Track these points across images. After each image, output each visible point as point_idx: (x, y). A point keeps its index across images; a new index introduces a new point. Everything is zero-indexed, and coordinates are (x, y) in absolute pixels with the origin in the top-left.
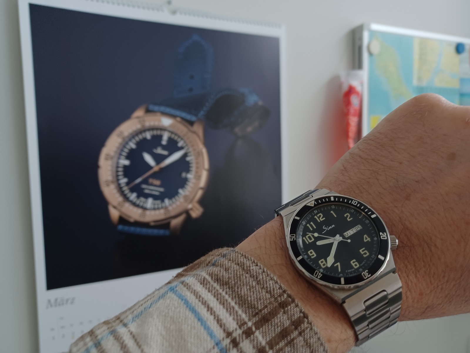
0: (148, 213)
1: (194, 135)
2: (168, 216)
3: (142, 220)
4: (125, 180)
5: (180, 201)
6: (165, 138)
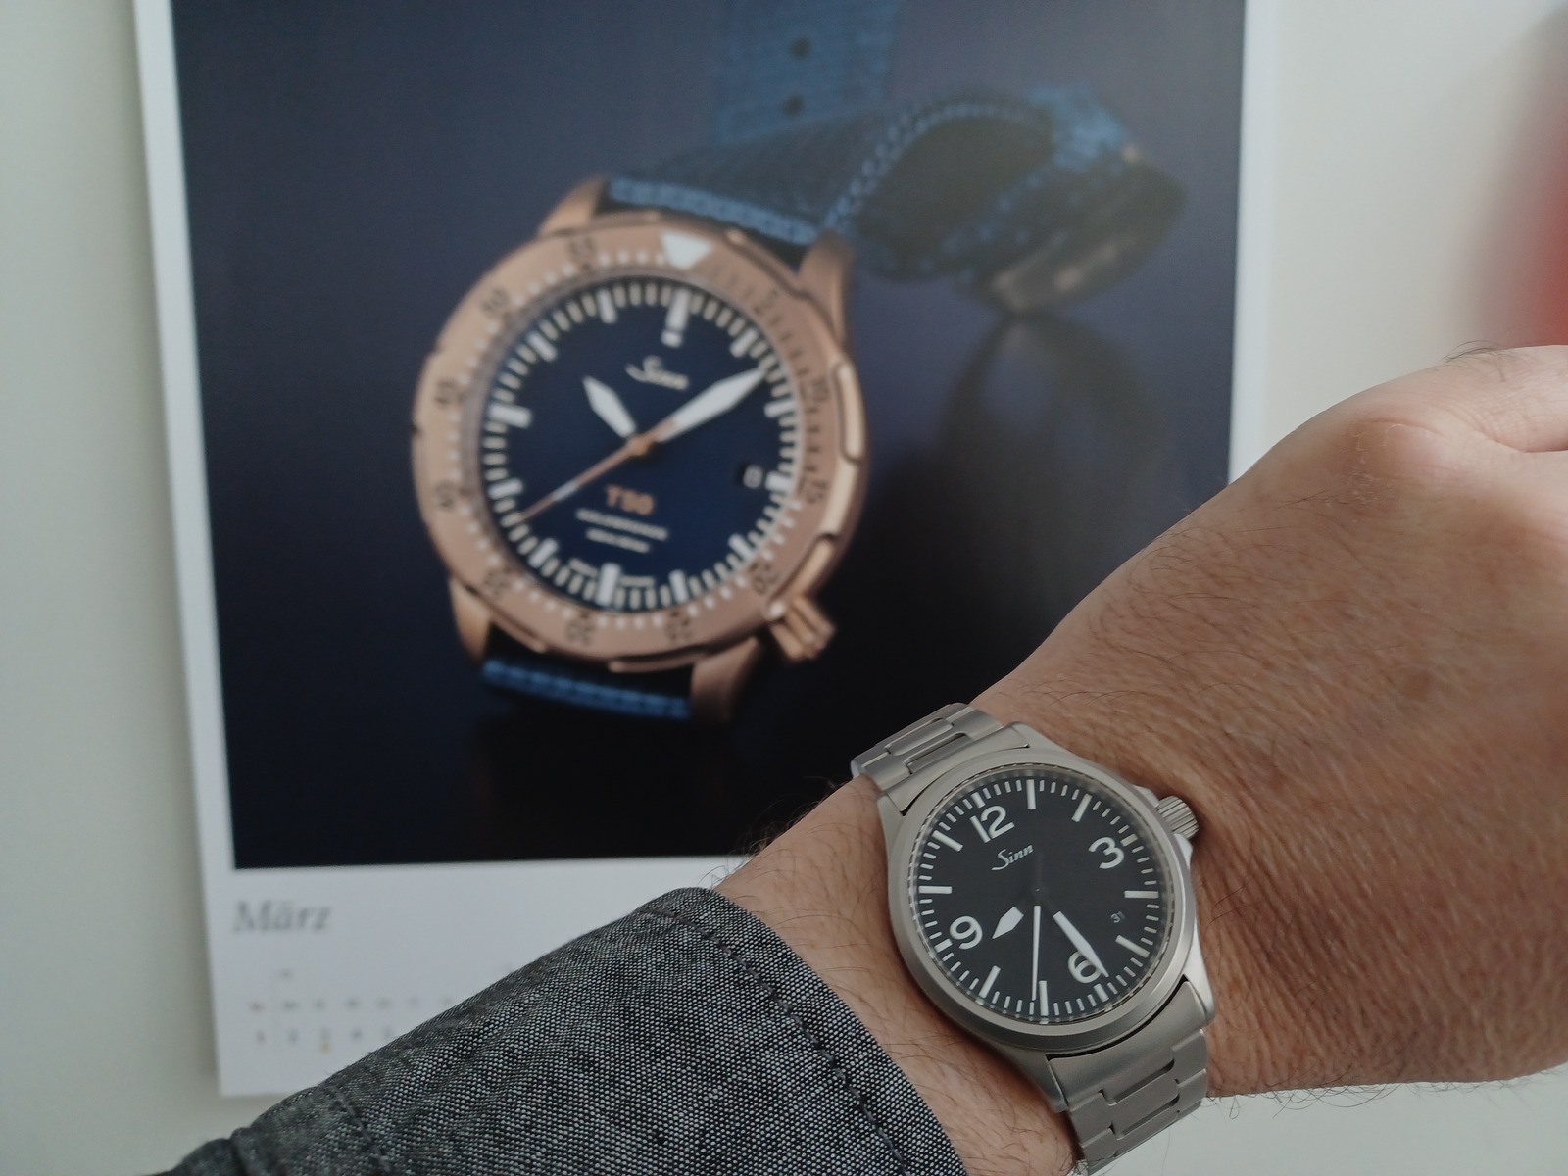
0: (601, 621)
1: (804, 308)
2: (682, 642)
3: (577, 646)
4: (514, 487)
5: (733, 586)
6: (677, 318)
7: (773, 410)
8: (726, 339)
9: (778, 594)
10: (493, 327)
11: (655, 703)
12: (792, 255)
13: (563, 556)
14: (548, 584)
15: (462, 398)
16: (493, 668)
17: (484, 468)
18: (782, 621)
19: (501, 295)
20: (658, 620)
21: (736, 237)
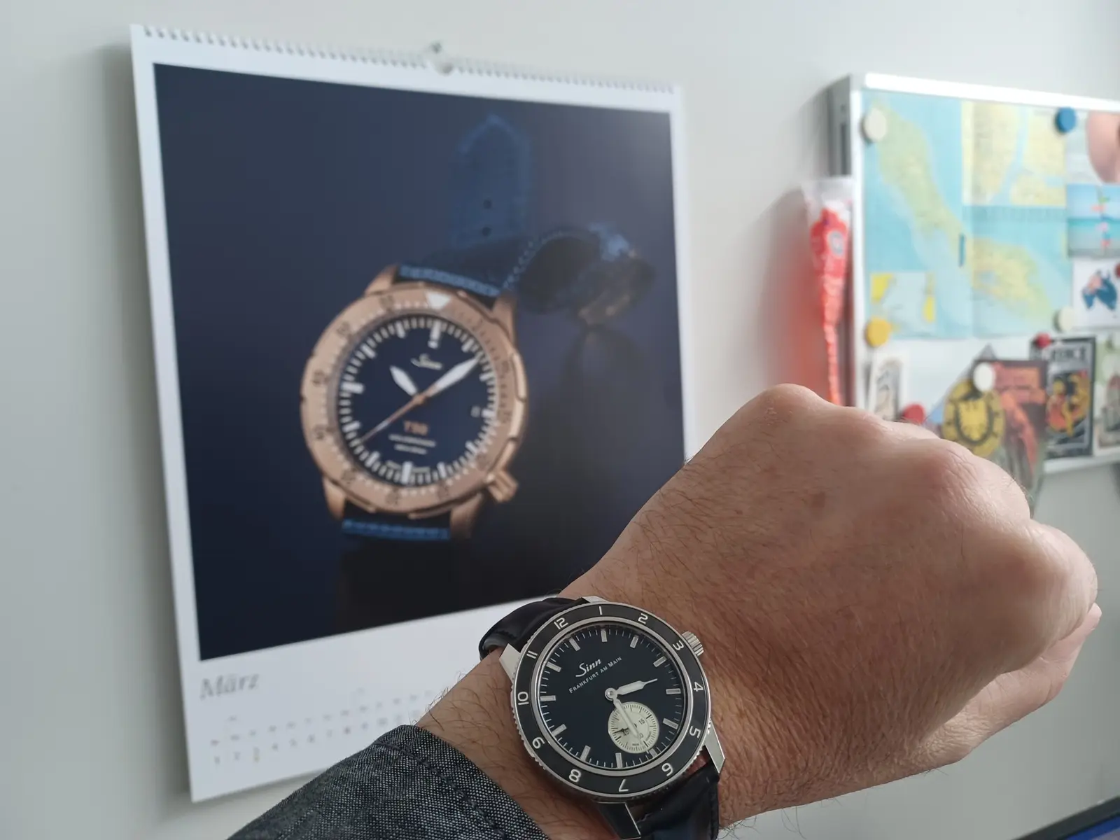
0: (404, 492)
1: (496, 327)
2: (445, 499)
3: (392, 507)
4: (355, 425)
5: (469, 468)
6: (436, 334)
7: (484, 377)
8: (459, 344)
9: (492, 469)
10: (343, 342)
11: (433, 533)
12: (489, 302)
13: (383, 460)
14: (376, 476)
15: (327, 380)
16: (348, 524)
17: (340, 416)
18: (493, 483)
19: (346, 326)
20: (433, 489)
21: (462, 294)
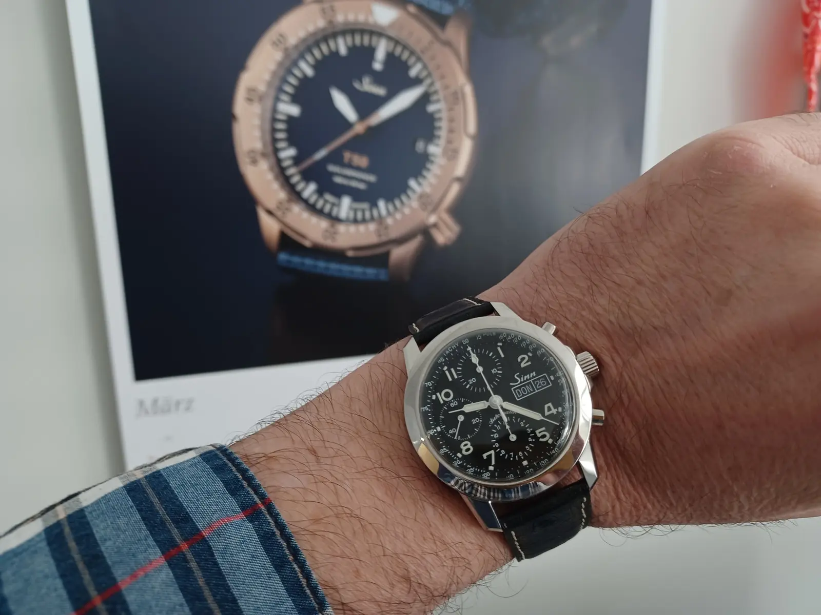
0: (342, 228)
1: (447, 51)
2: (384, 239)
3: (329, 243)
4: (291, 152)
5: (411, 207)
6: (380, 54)
7: (431, 108)
8: (406, 67)
9: (434, 210)
10: (278, 56)
11: (371, 272)
12: (441, 20)
13: (320, 192)
14: (312, 208)
15: (261, 99)
16: (283, 257)
17: (275, 140)
18: (435, 225)
19: (282, 37)
20: (372, 227)
21: (412, 9)
